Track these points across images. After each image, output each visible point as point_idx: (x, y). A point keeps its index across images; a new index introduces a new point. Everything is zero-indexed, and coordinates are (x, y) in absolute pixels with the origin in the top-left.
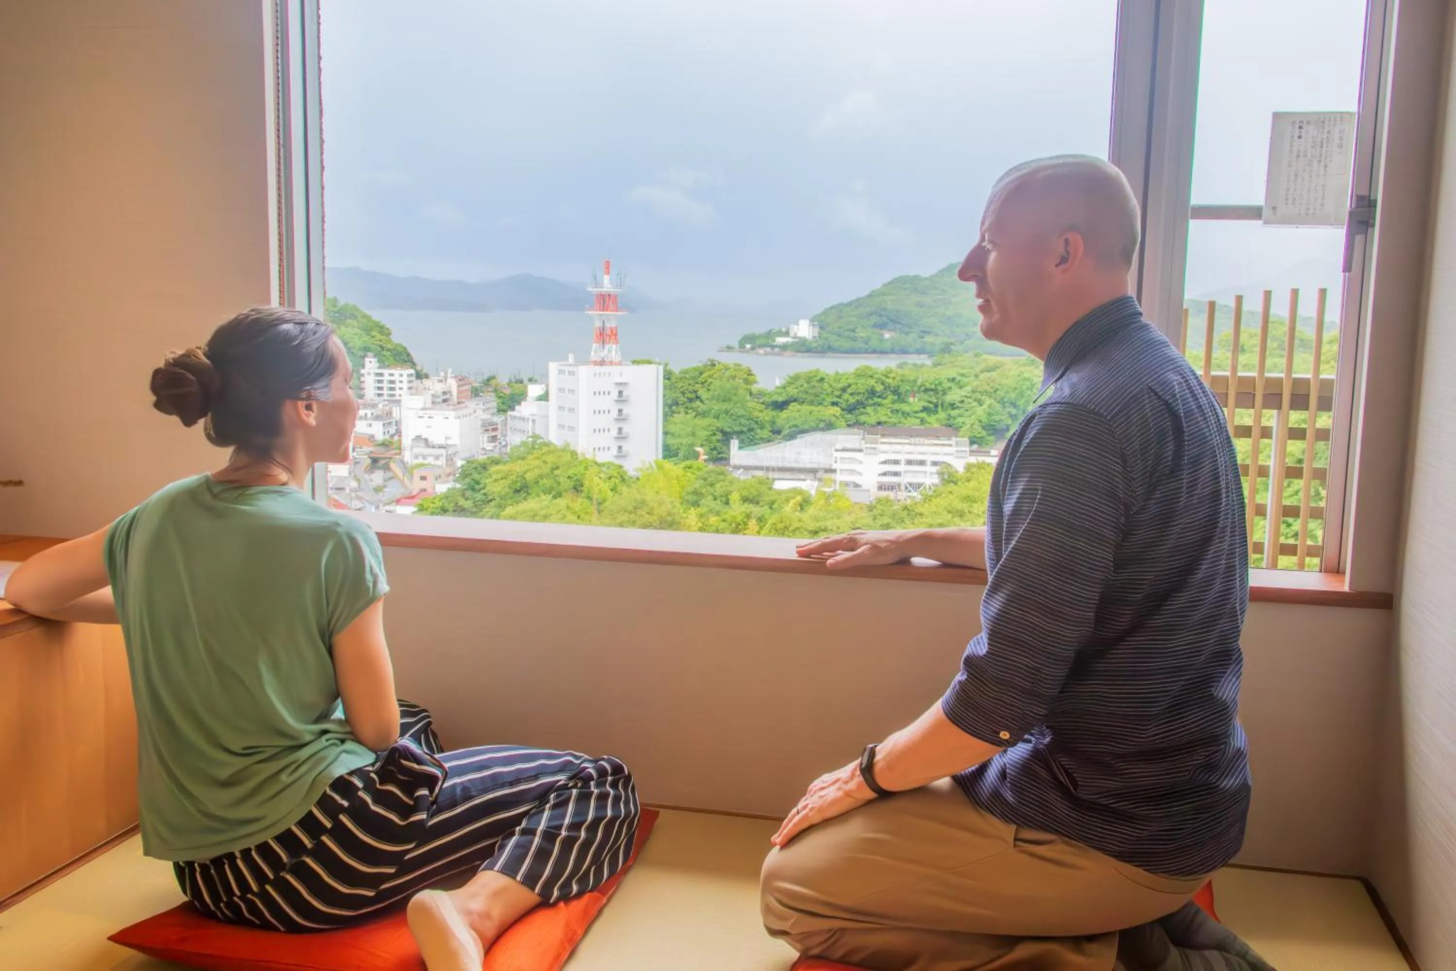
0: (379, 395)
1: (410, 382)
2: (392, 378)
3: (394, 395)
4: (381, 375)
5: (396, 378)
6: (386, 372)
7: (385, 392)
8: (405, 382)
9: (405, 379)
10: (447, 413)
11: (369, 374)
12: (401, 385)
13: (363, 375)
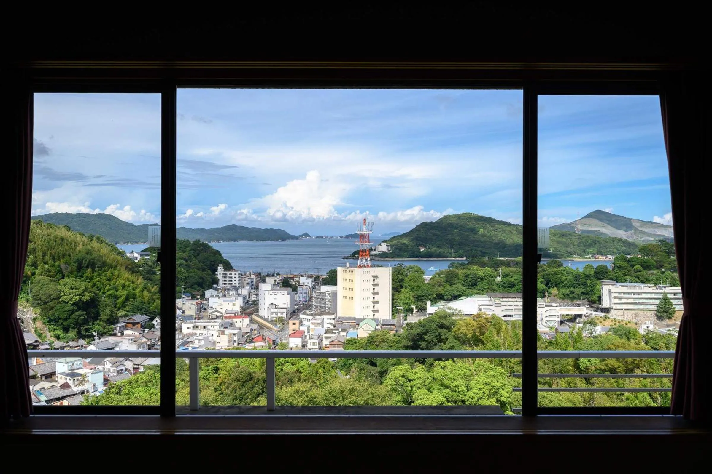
0: (225, 284)
1: (239, 277)
2: (231, 276)
3: (231, 284)
4: (226, 274)
5: (233, 276)
6: (228, 273)
7: (228, 282)
8: (237, 277)
9: (237, 276)
10: (283, 292)
11: (220, 274)
12: (235, 279)
13: (217, 275)
